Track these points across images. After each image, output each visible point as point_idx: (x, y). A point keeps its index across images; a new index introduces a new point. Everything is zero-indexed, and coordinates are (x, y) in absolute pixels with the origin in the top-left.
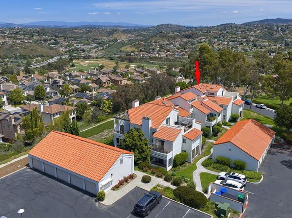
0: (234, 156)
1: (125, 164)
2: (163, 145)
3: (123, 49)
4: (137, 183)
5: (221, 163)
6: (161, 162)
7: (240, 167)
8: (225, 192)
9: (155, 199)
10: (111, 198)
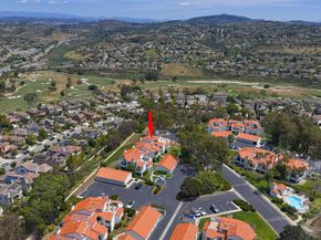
0: (164, 170)
1: (129, 176)
2: (139, 168)
3: (68, 55)
4: (134, 181)
5: (159, 172)
6: (139, 174)
7: (165, 173)
8: (160, 181)
9: (140, 185)
10: (128, 186)
